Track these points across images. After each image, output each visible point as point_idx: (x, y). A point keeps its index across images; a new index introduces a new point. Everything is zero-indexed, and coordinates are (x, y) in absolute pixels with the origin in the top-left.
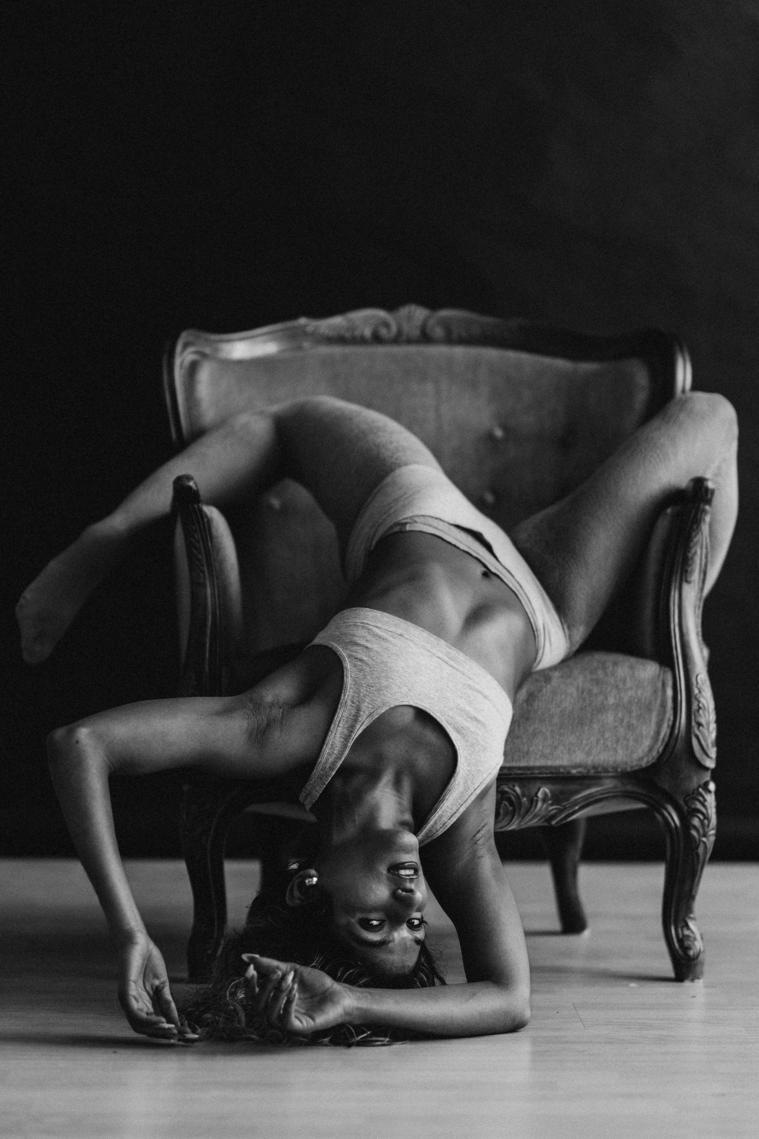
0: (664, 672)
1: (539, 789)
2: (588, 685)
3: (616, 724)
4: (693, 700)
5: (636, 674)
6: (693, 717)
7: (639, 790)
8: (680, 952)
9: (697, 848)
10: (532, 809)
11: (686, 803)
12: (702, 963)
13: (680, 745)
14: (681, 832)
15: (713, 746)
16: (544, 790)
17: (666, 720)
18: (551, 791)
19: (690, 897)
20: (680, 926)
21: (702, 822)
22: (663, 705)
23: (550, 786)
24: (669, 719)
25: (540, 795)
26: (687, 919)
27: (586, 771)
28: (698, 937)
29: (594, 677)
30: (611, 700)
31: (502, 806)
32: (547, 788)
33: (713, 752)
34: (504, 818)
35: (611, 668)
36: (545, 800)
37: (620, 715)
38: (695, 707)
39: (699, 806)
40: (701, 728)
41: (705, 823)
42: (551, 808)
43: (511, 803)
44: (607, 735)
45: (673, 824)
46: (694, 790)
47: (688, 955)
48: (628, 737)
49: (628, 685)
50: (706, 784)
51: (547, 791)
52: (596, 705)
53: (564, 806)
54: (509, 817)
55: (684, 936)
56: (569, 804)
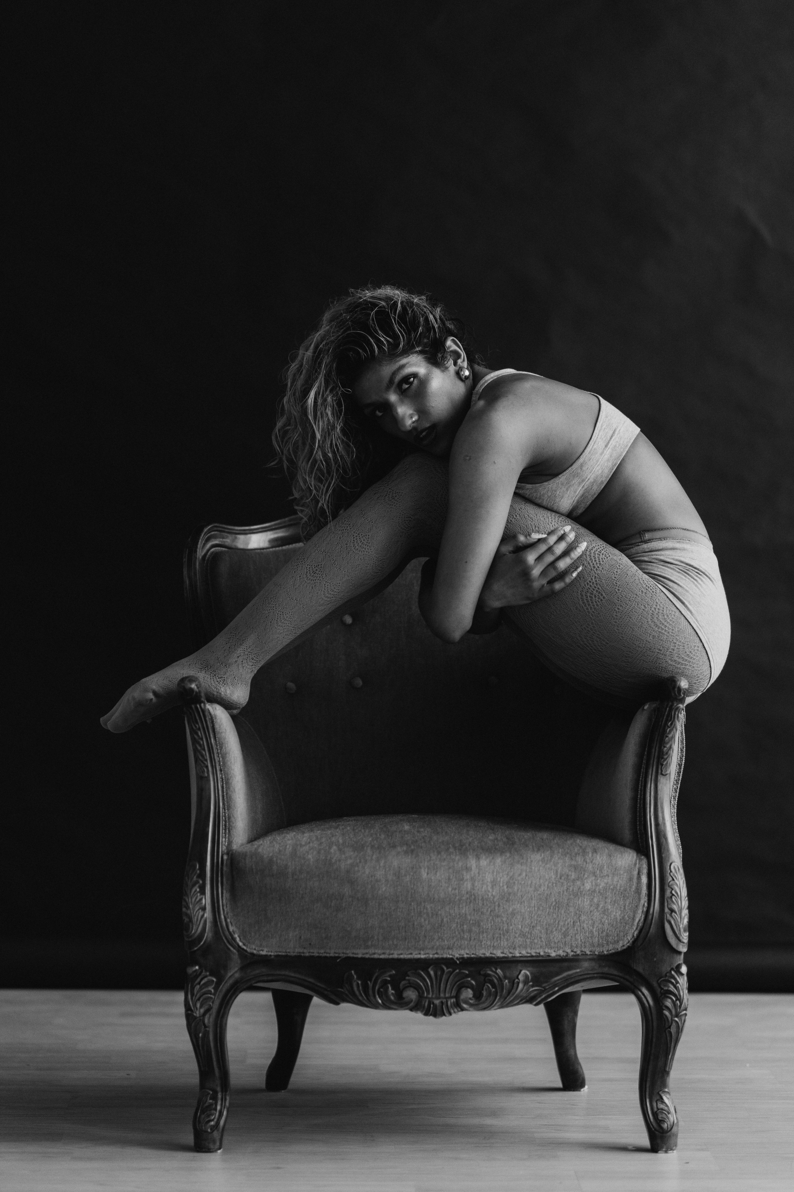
0: (640, 860)
1: (521, 971)
2: (566, 870)
3: (592, 909)
4: (667, 887)
5: (614, 862)
6: (666, 904)
7: (616, 972)
8: (654, 1124)
9: (670, 1027)
10: (513, 991)
11: (659, 985)
12: (676, 1136)
13: (653, 930)
14: (654, 1011)
15: (685, 931)
16: (525, 973)
17: (641, 907)
18: (531, 973)
19: (664, 1073)
20: (655, 1099)
21: (674, 1003)
22: (638, 891)
23: (530, 969)
24: (644, 905)
25: (521, 977)
26: (661, 1093)
27: (565, 954)
28: (672, 1110)
29: (573, 863)
30: (588, 886)
31: (484, 988)
32: (528, 971)
33: (685, 937)
34: (486, 999)
35: (590, 855)
36: (526, 982)
37: (596, 900)
38: (668, 894)
39: (672, 988)
40: (673, 914)
41: (678, 1004)
42: (531, 990)
43: (494, 986)
44: (583, 918)
45: (647, 1005)
46: (667, 973)
47: (662, 1128)
48: (603, 920)
49: (605, 873)
50: (679, 967)
51: (528, 973)
52: (573, 890)
53: (543, 987)
54: (492, 998)
55: (658, 1109)
56: (549, 985)
